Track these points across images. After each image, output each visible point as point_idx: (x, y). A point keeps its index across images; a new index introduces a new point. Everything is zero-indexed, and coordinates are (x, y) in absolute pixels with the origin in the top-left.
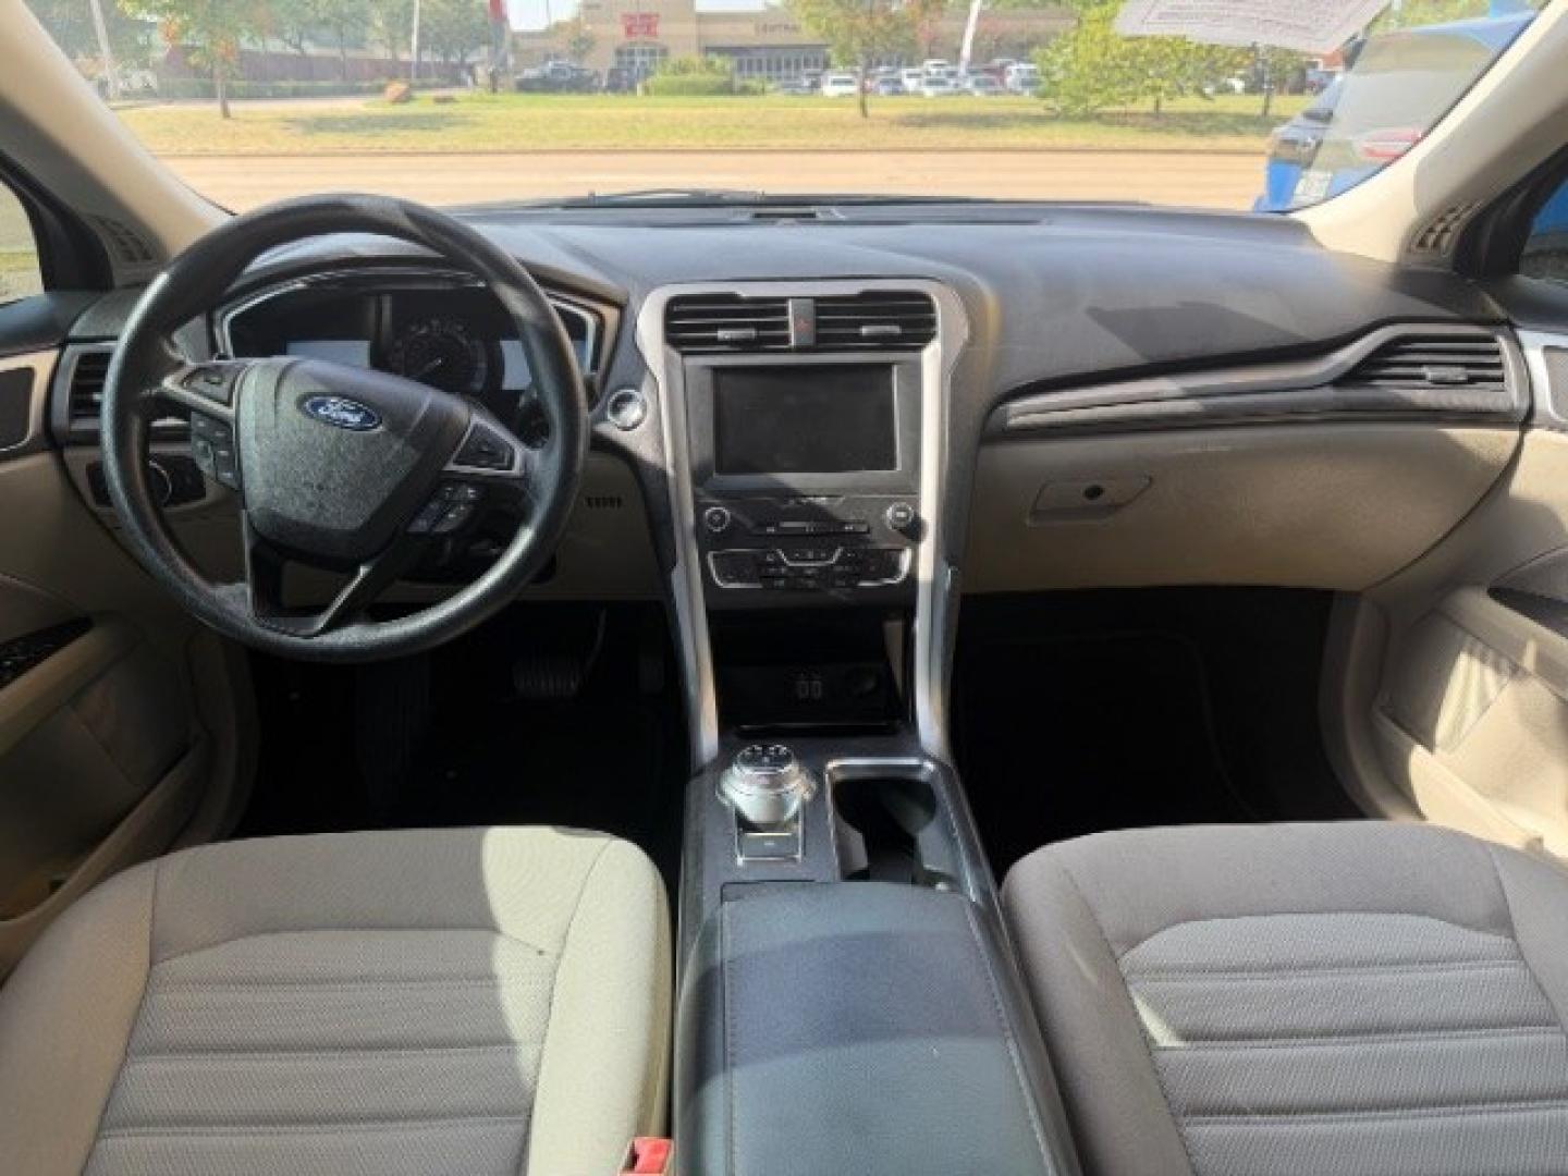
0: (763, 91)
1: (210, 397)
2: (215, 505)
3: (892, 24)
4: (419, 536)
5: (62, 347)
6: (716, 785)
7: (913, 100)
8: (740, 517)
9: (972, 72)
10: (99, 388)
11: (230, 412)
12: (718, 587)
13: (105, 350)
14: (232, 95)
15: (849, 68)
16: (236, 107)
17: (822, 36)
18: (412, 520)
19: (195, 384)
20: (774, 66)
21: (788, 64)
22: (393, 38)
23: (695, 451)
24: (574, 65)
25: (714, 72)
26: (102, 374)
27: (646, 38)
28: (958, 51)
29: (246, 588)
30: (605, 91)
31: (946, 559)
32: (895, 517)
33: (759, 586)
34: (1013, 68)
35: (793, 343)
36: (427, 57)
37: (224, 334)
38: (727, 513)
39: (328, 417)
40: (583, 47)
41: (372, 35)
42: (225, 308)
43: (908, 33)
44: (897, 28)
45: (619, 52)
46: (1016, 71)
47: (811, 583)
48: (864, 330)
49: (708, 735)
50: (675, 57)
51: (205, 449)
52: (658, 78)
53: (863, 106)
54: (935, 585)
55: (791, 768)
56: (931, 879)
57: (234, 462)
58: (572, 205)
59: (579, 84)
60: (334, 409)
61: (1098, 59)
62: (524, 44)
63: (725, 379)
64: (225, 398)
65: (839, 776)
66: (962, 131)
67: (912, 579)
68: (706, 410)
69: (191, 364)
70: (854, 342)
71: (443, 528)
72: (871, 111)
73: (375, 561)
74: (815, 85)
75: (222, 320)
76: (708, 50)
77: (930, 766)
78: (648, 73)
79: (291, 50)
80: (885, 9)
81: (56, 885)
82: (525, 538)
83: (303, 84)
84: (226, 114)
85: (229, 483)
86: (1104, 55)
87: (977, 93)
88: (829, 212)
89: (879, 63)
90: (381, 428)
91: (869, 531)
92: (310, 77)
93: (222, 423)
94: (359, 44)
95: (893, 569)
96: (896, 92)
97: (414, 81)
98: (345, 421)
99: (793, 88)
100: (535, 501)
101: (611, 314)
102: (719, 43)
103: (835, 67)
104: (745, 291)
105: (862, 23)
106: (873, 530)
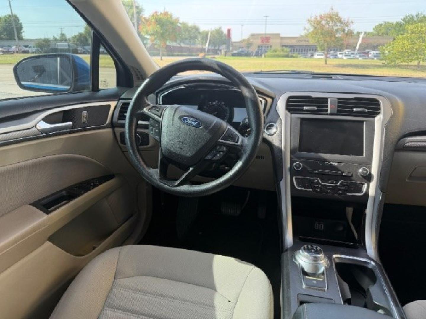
0: (297, 57)
1: (155, 114)
2: (151, 147)
3: (337, 40)
4: (208, 160)
5: (118, 100)
6: (293, 256)
7: (341, 60)
8: (306, 166)
9: (359, 53)
10: (126, 112)
11: (161, 119)
12: (296, 189)
13: (129, 102)
14: (163, 55)
15: (323, 51)
16: (164, 58)
17: (316, 43)
18: (206, 156)
19: (152, 110)
20: (301, 50)
21: (305, 50)
22: (202, 42)
23: (292, 144)
24: (247, 50)
25: (284, 52)
26: (127, 108)
27: (267, 43)
28: (355, 47)
29: (158, 170)
30: (254, 56)
31: (380, 189)
32: (362, 172)
33: (311, 190)
34: (372, 52)
35: (329, 112)
36: (210, 47)
37: (160, 100)
38: (301, 164)
39: (187, 122)
40: (250, 45)
41: (197, 42)
42: (161, 93)
43: (342, 42)
44: (338, 41)
45: (259, 47)
46: (372, 53)
47: (329, 191)
48: (355, 110)
49: (289, 238)
50: (274, 48)
51: (152, 129)
52: (268, 53)
53: (326, 61)
54: (375, 198)
55: (322, 255)
56: (376, 308)
57: (159, 134)
58: (256, 73)
59: (248, 55)
60: (190, 120)
61: (400, 49)
62: (234, 44)
63: (305, 122)
64: (159, 115)
65: (337, 261)
66: (355, 69)
67: (366, 195)
68: (298, 131)
69: (151, 105)
70: (351, 113)
71: (215, 159)
72: (328, 62)
73: (194, 167)
74: (312, 56)
75: (160, 96)
76: (283, 46)
77: (373, 263)
78: (266, 52)
79: (178, 45)
80: (335, 36)
81: (94, 248)
82: (240, 164)
83: (180, 53)
84: (161, 59)
85: (157, 139)
86: (402, 49)
87: (360, 59)
88: (337, 77)
89: (331, 50)
90: (202, 127)
91: (352, 176)
92: (182, 52)
93: (158, 122)
94: (194, 44)
95: (360, 190)
96: (335, 58)
97: (206, 53)
98: (192, 124)
99: (306, 56)
100: (244, 153)
101: (269, 101)
102: (286, 44)
103: (318, 51)
104: (314, 95)
105: (328, 39)
106: (354, 176)
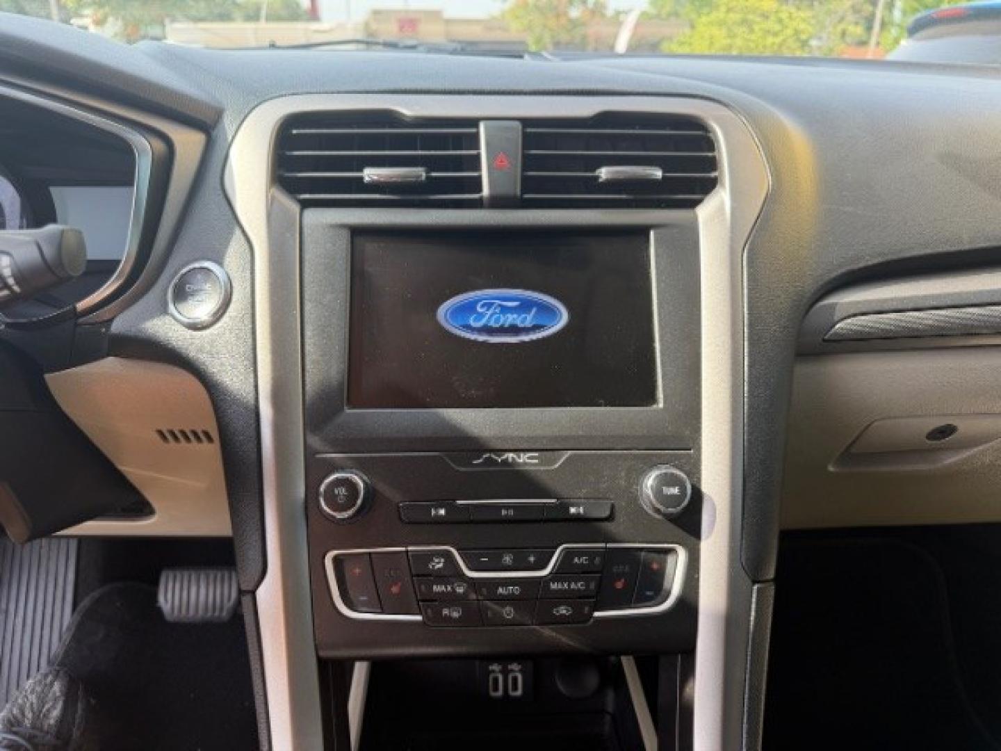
27: (413, 35)
32: (658, 492)
33: (419, 618)
35: (486, 191)
38: (360, 482)
47: (508, 612)
48: (604, 173)
63: (371, 247)
67: (687, 608)
70: (586, 192)
91: (610, 518)
95: (653, 586)
101: (188, 143)
102: (460, 39)
104: (409, 108)
106: (620, 517)
